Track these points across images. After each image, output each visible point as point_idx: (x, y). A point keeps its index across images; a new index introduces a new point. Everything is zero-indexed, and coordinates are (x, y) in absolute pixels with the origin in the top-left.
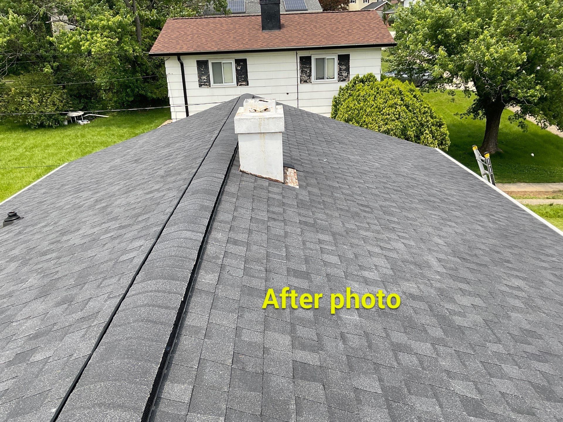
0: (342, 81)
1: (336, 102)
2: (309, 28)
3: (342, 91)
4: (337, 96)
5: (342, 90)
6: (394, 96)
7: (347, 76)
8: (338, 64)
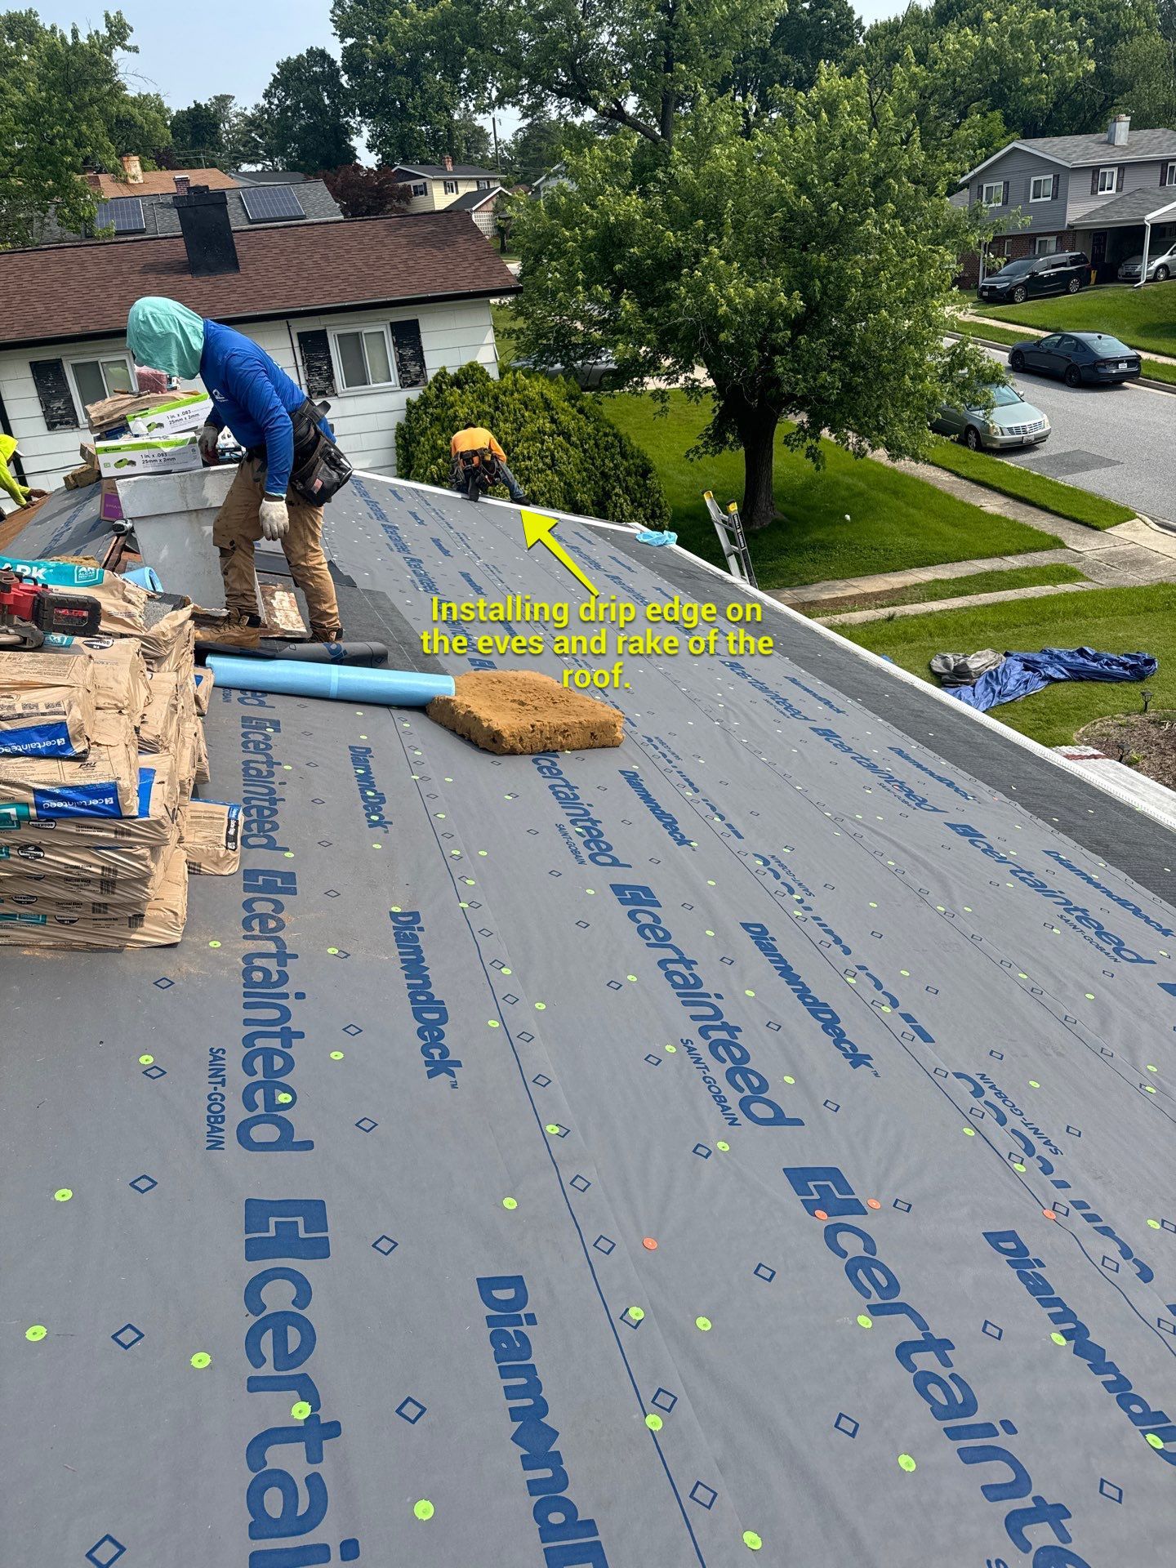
0: (410, 386)
2: (309, 262)
3: (414, 411)
5: (414, 407)
6: (535, 413)
8: (395, 344)
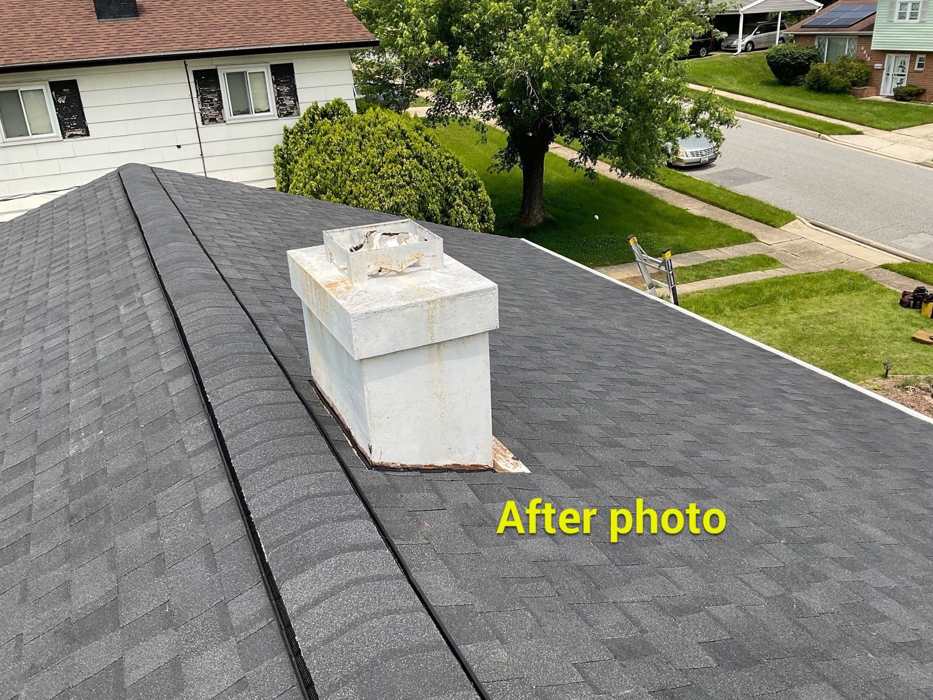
0: (285, 116)
1: (283, 158)
3: (291, 136)
4: (282, 145)
5: (291, 133)
7: (295, 106)
8: (274, 83)
